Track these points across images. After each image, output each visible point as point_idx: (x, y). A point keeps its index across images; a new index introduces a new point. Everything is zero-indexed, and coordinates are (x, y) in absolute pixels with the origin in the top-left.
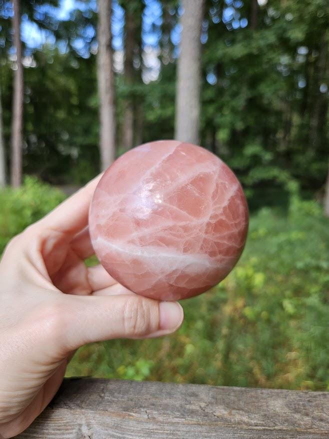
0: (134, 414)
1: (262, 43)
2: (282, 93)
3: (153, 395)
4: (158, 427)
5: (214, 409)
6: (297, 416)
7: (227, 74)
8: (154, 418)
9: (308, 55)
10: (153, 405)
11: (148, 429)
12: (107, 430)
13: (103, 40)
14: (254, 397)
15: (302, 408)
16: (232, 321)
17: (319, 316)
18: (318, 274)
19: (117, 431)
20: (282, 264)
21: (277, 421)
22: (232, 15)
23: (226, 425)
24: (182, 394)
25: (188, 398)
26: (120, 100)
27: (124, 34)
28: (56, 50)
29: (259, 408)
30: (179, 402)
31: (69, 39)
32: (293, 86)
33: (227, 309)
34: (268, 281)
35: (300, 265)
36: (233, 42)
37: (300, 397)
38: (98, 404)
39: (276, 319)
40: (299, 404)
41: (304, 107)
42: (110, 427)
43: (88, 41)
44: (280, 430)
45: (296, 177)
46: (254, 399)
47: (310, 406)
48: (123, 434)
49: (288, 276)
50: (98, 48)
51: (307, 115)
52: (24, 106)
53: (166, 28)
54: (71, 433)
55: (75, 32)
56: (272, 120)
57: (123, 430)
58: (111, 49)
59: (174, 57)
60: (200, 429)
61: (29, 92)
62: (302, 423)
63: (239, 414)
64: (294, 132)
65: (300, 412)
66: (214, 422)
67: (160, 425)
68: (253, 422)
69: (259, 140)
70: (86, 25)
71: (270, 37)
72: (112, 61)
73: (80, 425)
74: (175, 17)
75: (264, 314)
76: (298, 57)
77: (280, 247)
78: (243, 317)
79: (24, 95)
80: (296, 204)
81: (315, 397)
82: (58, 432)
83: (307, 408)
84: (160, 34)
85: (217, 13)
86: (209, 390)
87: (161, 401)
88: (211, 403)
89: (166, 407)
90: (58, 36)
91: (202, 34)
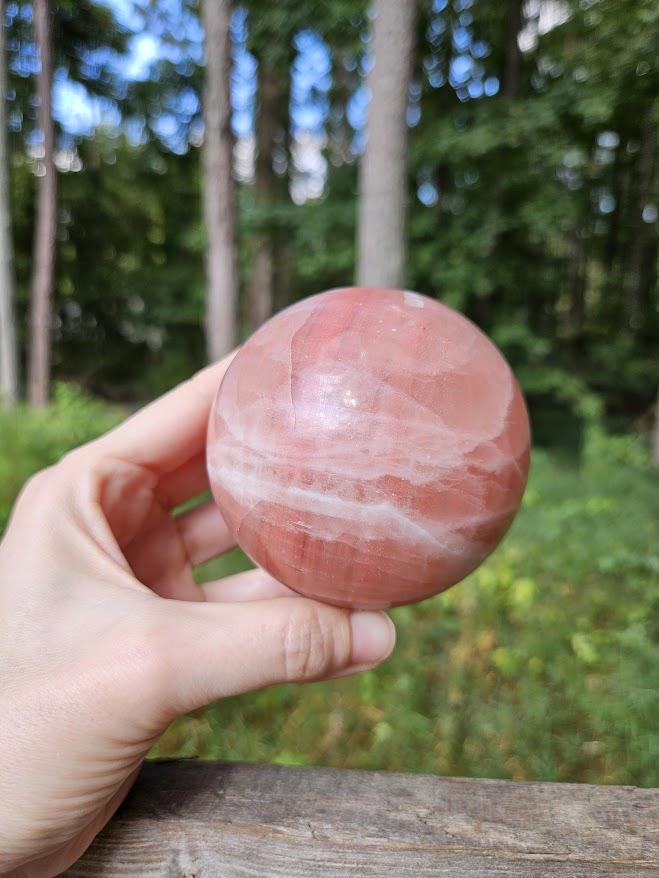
0: (285, 830)
1: (527, 125)
2: (566, 223)
3: (322, 793)
4: (334, 856)
5: (446, 821)
6: (613, 835)
7: (458, 185)
8: (326, 837)
9: (619, 150)
10: (323, 811)
11: (314, 860)
12: (229, 862)
13: (215, 117)
14: (525, 798)
15: (622, 819)
16: (469, 677)
17: (646, 667)
18: (643, 582)
19: (250, 864)
20: (570, 562)
21: (572, 843)
22: (469, 72)
23: (469, 852)
24: (380, 791)
25: (394, 800)
26: (248, 237)
27: (256, 108)
28: (122, 138)
29: (535, 818)
30: (374, 807)
31: (148, 117)
32: (588, 210)
33: (460, 654)
34: (542, 595)
35: (606, 563)
36: (470, 123)
37: (617, 798)
38: (211, 810)
39: (557, 673)
40: (616, 813)
41: (611, 251)
42: (236, 856)
43: (185, 121)
44: (580, 861)
45: (596, 388)
46: (525, 803)
47: (639, 815)
48: (263, 870)
49: (581, 585)
50: (205, 135)
51: (617, 267)
52: (58, 246)
53: (339, 97)
54: (157, 869)
55: (158, 104)
56: (548, 275)
57: (262, 861)
58: (229, 136)
59: (355, 152)
60: (417, 860)
61: (67, 219)
62: (623, 847)
63: (495, 830)
64: (592, 298)
65: (618, 827)
66: (446, 847)
67: (338, 852)
68: (523, 845)
69: (522, 314)
70: (180, 90)
71: (544, 113)
72: (231, 160)
73: (176, 852)
74: (356, 77)
75: (535, 664)
76: (598, 152)
77: (566, 527)
78: (491, 668)
79: (58, 225)
80: (596, 442)
81: (648, 798)
82: (131, 866)
83: (632, 819)
84: (327, 107)
85: (438, 67)
86: (434, 785)
87: (338, 805)
88: (440, 810)
89: (348, 816)
90: (126, 110)
91: (409, 109)
